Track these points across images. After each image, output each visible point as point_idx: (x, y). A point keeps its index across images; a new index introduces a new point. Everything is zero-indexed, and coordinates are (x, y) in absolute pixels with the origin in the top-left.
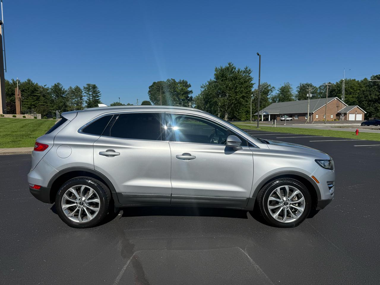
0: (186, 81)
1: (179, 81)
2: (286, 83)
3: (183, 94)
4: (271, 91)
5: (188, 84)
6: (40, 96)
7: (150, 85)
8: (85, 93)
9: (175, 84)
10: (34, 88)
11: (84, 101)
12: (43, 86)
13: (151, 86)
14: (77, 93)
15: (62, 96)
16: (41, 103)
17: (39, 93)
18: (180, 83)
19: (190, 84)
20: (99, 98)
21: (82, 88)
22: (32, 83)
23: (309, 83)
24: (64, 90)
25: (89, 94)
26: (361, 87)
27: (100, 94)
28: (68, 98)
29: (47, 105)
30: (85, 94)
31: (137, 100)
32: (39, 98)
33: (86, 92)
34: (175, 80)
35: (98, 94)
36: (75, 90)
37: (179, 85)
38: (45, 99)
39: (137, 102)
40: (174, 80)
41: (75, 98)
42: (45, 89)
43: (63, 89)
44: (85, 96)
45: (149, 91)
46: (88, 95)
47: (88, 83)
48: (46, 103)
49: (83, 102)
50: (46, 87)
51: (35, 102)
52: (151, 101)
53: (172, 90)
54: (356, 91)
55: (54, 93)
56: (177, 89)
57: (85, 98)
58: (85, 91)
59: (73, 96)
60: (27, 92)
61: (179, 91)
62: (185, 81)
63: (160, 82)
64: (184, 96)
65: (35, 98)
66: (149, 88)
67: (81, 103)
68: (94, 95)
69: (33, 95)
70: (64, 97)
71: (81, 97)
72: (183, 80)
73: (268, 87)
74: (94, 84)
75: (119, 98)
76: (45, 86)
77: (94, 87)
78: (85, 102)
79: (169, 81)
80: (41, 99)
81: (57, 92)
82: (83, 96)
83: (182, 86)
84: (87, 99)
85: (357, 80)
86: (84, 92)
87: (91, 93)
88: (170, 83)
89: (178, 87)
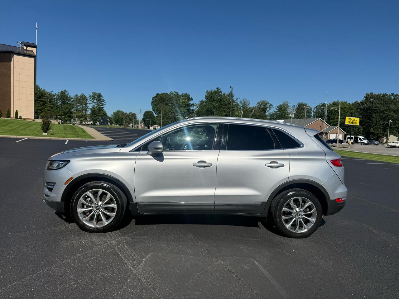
0: (188, 94)
1: (182, 94)
2: (285, 102)
3: (184, 107)
4: (269, 108)
5: (190, 97)
6: (46, 102)
7: (154, 96)
8: (90, 100)
9: (178, 97)
10: (41, 94)
11: (88, 109)
12: (50, 92)
13: (155, 97)
14: (82, 100)
15: (67, 103)
16: (48, 108)
17: (46, 99)
18: (182, 96)
19: (192, 97)
20: (103, 106)
21: (87, 96)
22: (40, 89)
23: (304, 103)
24: (70, 96)
25: (94, 102)
26: (351, 109)
27: (105, 103)
28: (74, 104)
29: (52, 110)
30: (90, 102)
31: (140, 110)
32: (45, 103)
33: (92, 100)
34: (178, 93)
35: (103, 102)
36: (81, 98)
38: (51, 105)
39: (140, 112)
40: (177, 93)
41: (80, 105)
42: (52, 95)
44: (90, 104)
45: (152, 102)
46: (93, 103)
47: (93, 92)
48: (52, 108)
50: (53, 93)
51: (42, 107)
52: (153, 112)
53: (174, 102)
54: (347, 113)
55: (60, 99)
56: (179, 101)
57: (90, 106)
58: (90, 99)
59: (79, 103)
61: (181, 104)
63: (163, 94)
64: (185, 108)
65: (41, 103)
66: (152, 99)
67: (86, 110)
68: (99, 103)
69: (40, 101)
70: (70, 104)
71: (86, 104)
72: (185, 93)
73: (266, 104)
74: (99, 93)
75: (124, 108)
76: (51, 92)
77: (100, 96)
79: (172, 93)
80: (47, 104)
81: (63, 99)
82: (88, 104)
83: (184, 99)
84: (92, 107)
85: (348, 103)
86: (89, 100)
87: (95, 101)
88: (173, 95)
89: (180, 99)
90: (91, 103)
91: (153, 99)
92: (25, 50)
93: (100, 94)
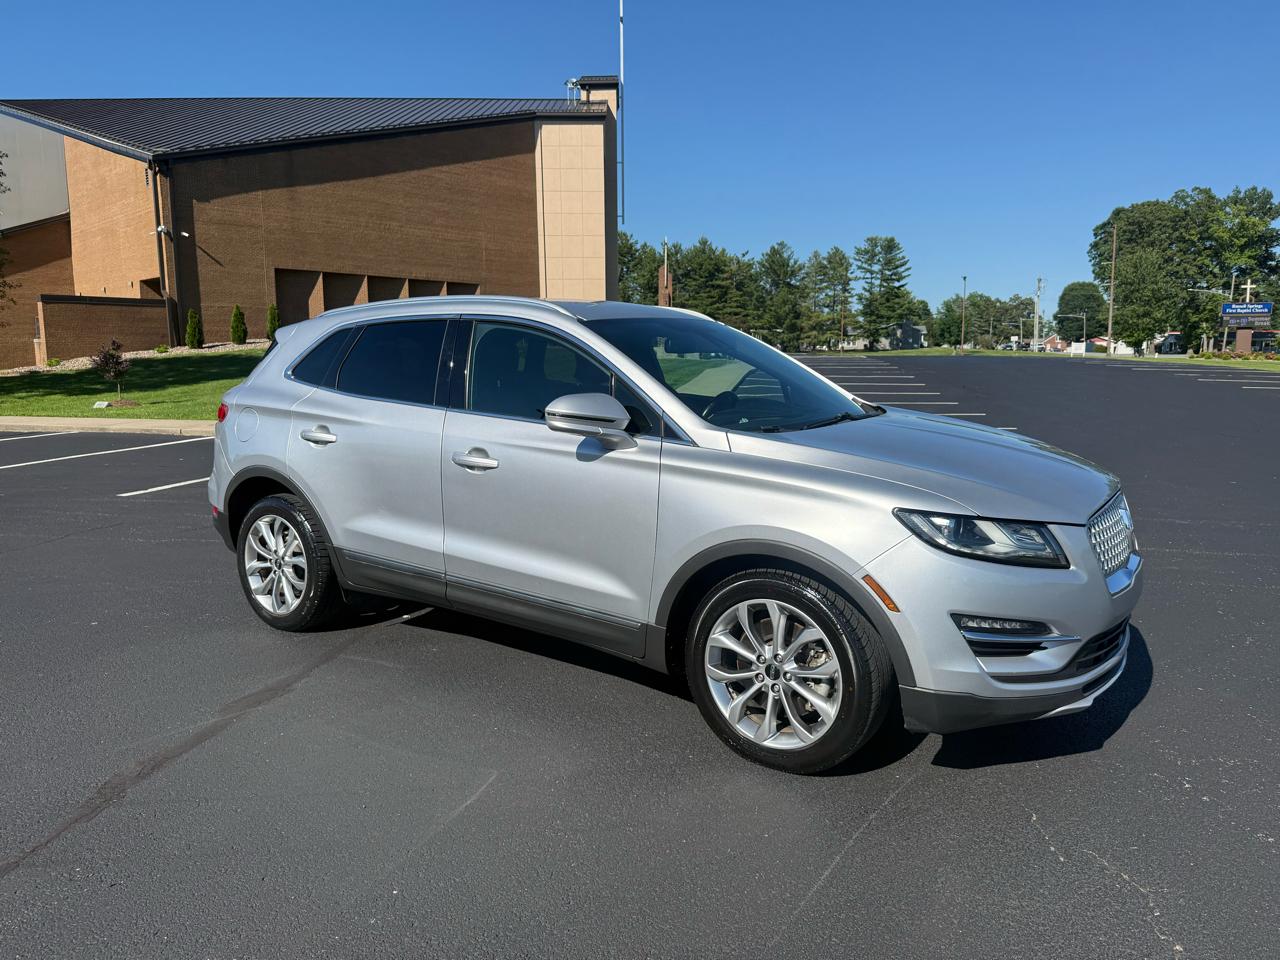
0: (1264, 190)
1: (1231, 194)
3: (1242, 248)
5: (1275, 201)
6: (728, 288)
7: (1100, 222)
8: (859, 268)
9: (1210, 208)
10: (716, 265)
11: (852, 296)
12: (740, 256)
13: (1104, 225)
14: (834, 269)
15: (789, 284)
16: (731, 307)
17: (727, 279)
18: (1235, 201)
20: (902, 283)
21: (850, 253)
22: (711, 249)
25: (872, 272)
27: (909, 269)
28: (806, 287)
29: (745, 313)
30: (859, 273)
31: (1040, 280)
32: (726, 293)
33: (865, 266)
34: (1214, 192)
35: (901, 270)
36: (830, 262)
37: (1228, 209)
38: (741, 296)
39: (1039, 288)
40: (1207, 192)
41: (827, 287)
42: (745, 264)
43: (792, 261)
44: (856, 279)
45: (1095, 246)
46: (868, 275)
47: (869, 236)
48: (743, 306)
49: (850, 299)
50: (746, 259)
51: (715, 306)
52: (1097, 283)
53: (1193, 232)
55: (767, 274)
56: (1215, 227)
57: (858, 287)
58: (859, 263)
59: (822, 281)
60: (697, 277)
61: (1226, 236)
62: (1259, 191)
63: (1143, 205)
64: (1247, 253)
65: (715, 293)
66: (1092, 233)
67: (845, 302)
68: (888, 273)
69: (713, 286)
70: (797, 287)
71: (846, 282)
72: (1250, 187)
74: (889, 236)
75: (965, 278)
76: (744, 255)
77: (891, 246)
78: (854, 300)
79: (1183, 199)
80: (730, 296)
81: (775, 272)
82: (850, 280)
83: (1243, 213)
84: (864, 289)
86: (854, 267)
87: (876, 268)
88: (1186, 204)
89: (1222, 218)
90: (862, 275)
91: (1096, 235)
92: (584, 103)
93: (892, 240)
